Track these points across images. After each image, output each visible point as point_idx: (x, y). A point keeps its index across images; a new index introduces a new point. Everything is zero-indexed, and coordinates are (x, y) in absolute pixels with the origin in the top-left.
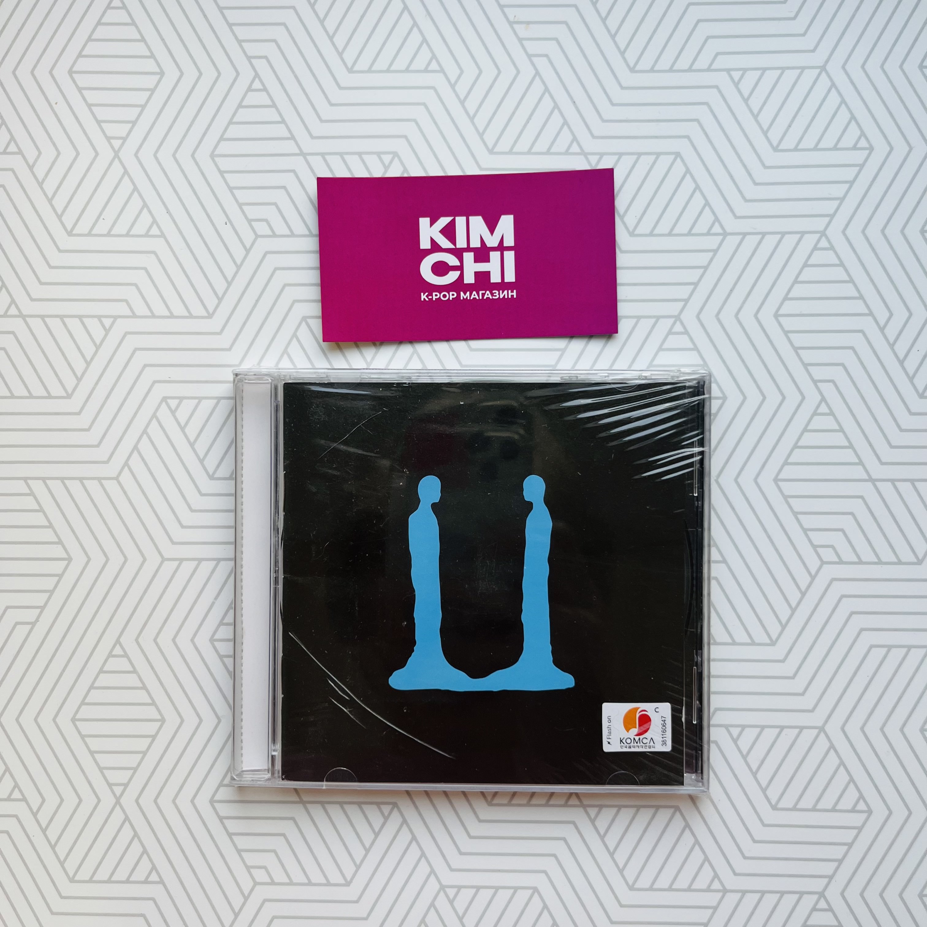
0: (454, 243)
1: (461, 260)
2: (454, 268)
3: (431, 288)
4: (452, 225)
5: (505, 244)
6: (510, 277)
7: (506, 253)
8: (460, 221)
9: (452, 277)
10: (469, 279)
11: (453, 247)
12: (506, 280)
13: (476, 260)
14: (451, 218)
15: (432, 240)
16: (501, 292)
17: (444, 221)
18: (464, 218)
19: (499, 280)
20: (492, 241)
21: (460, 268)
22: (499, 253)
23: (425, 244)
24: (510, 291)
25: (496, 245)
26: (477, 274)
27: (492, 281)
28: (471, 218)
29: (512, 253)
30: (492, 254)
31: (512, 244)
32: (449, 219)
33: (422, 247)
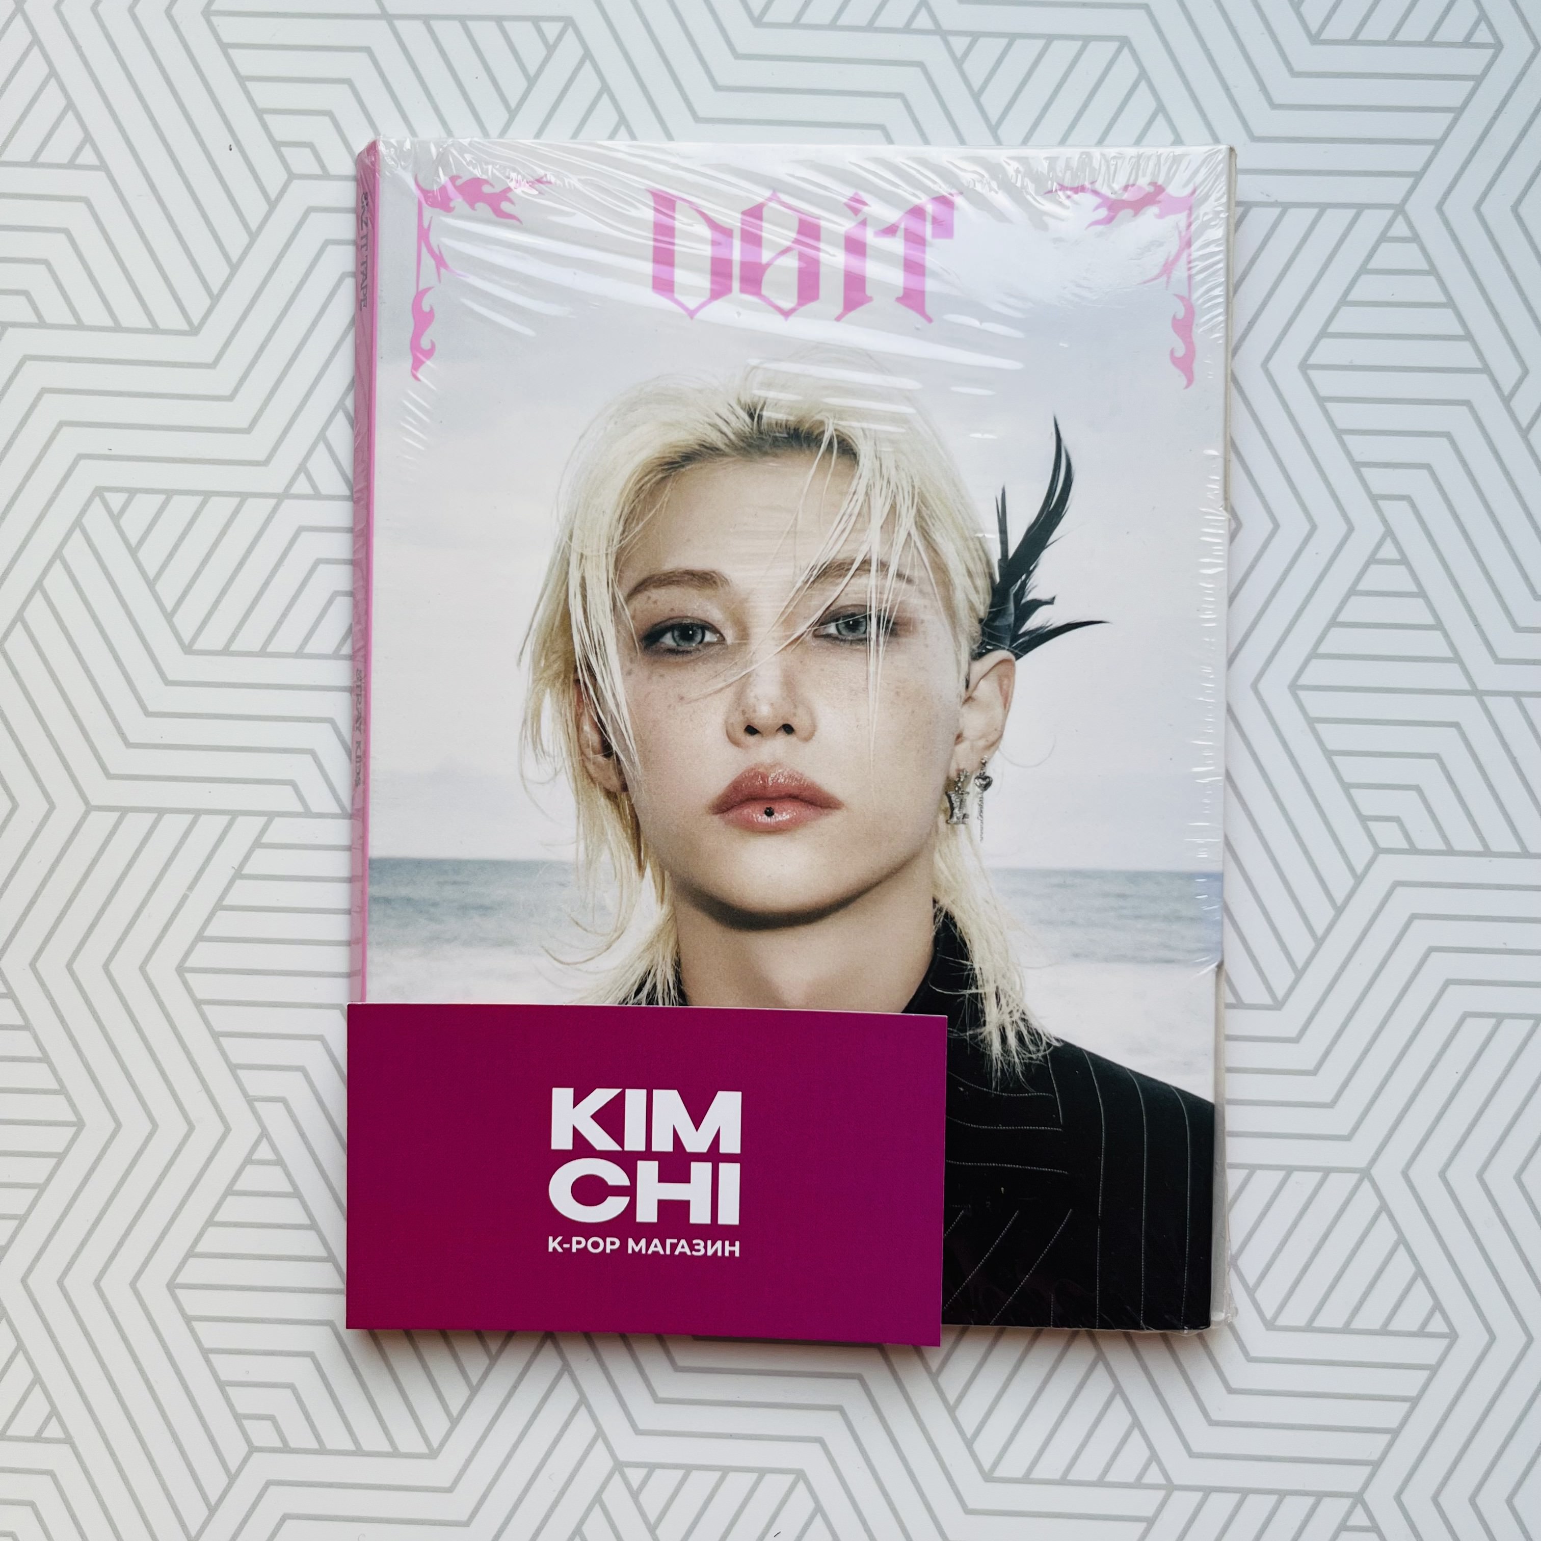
0: (620, 1142)
1: (632, 1175)
2: (618, 1191)
3: (569, 1228)
4: (618, 1105)
5: (724, 1149)
6: (730, 1215)
7: (723, 1166)
8: (635, 1099)
9: (613, 1207)
10: (647, 1213)
11: (619, 1149)
12: (721, 1221)
13: (663, 1178)
14: (614, 1092)
15: (576, 1132)
16: (709, 1243)
17: (601, 1097)
18: (643, 1092)
19: (707, 1220)
20: (698, 1142)
21: (630, 1191)
22: (708, 1166)
23: (561, 1140)
24: (727, 1243)
25: (703, 1148)
26: (663, 1205)
27: (694, 1220)
28: (656, 1093)
29: (736, 1168)
30: (695, 1166)
31: (737, 1150)
32: (613, 1093)
33: (555, 1145)
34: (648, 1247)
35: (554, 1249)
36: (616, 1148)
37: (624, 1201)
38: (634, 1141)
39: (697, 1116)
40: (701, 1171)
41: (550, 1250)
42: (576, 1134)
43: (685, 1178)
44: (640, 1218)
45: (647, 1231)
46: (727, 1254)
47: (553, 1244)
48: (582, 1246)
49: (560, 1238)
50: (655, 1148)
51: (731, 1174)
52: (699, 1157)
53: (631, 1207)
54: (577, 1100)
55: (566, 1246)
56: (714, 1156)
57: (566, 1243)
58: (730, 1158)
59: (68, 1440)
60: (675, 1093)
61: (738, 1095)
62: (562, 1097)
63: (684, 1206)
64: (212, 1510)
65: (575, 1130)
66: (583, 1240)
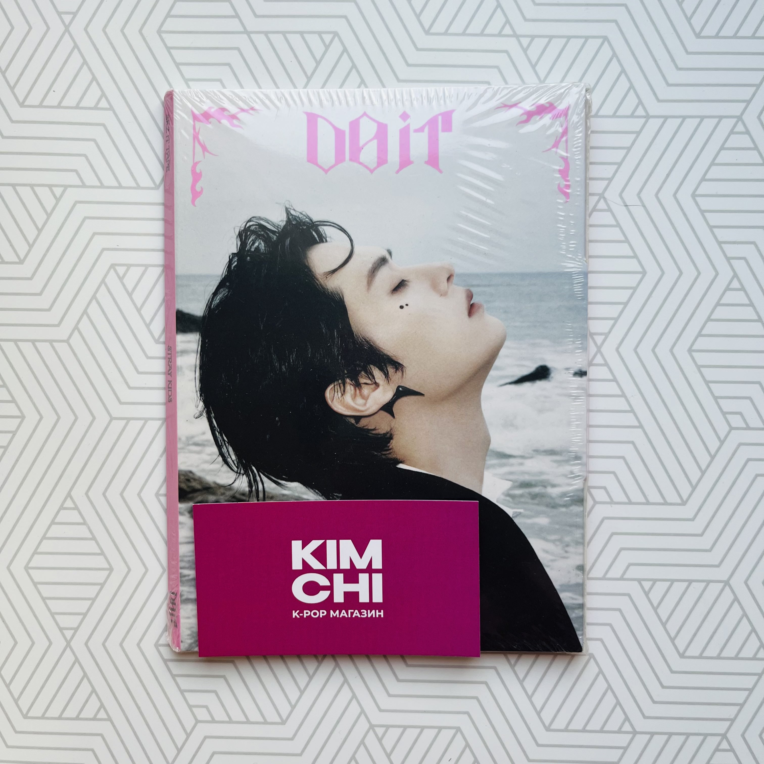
0: (324, 564)
1: (331, 580)
2: (325, 588)
3: (303, 606)
4: (323, 548)
5: (374, 567)
6: (378, 598)
7: (374, 575)
8: (331, 544)
9: (323, 596)
10: (339, 598)
11: (324, 568)
12: (374, 601)
13: (346, 582)
14: (323, 541)
15: (303, 561)
16: (369, 611)
17: (314, 544)
18: (335, 541)
19: (368, 601)
20: (361, 564)
21: (330, 588)
22: (367, 575)
23: (297, 565)
24: (377, 611)
25: (364, 567)
26: (346, 594)
27: (361, 601)
28: (341, 541)
29: (380, 575)
30: (361, 575)
31: (380, 567)
32: (321, 542)
33: (294, 568)
34: (340, 615)
35: (296, 616)
36: (322, 567)
37: (328, 593)
38: (331, 564)
39: (361, 552)
40: (364, 578)
41: (294, 617)
42: (304, 562)
43: (357, 581)
44: (335, 601)
45: (339, 607)
46: (377, 616)
47: (295, 614)
48: (309, 614)
49: (298, 611)
50: (341, 567)
51: (378, 579)
52: (363, 571)
53: (331, 596)
54: (304, 546)
55: (301, 615)
56: (370, 570)
57: (301, 613)
58: (377, 571)
59: (109, 719)
60: (350, 542)
61: (380, 541)
62: (296, 545)
63: (356, 595)
64: (179, 750)
65: (303, 560)
66: (309, 612)
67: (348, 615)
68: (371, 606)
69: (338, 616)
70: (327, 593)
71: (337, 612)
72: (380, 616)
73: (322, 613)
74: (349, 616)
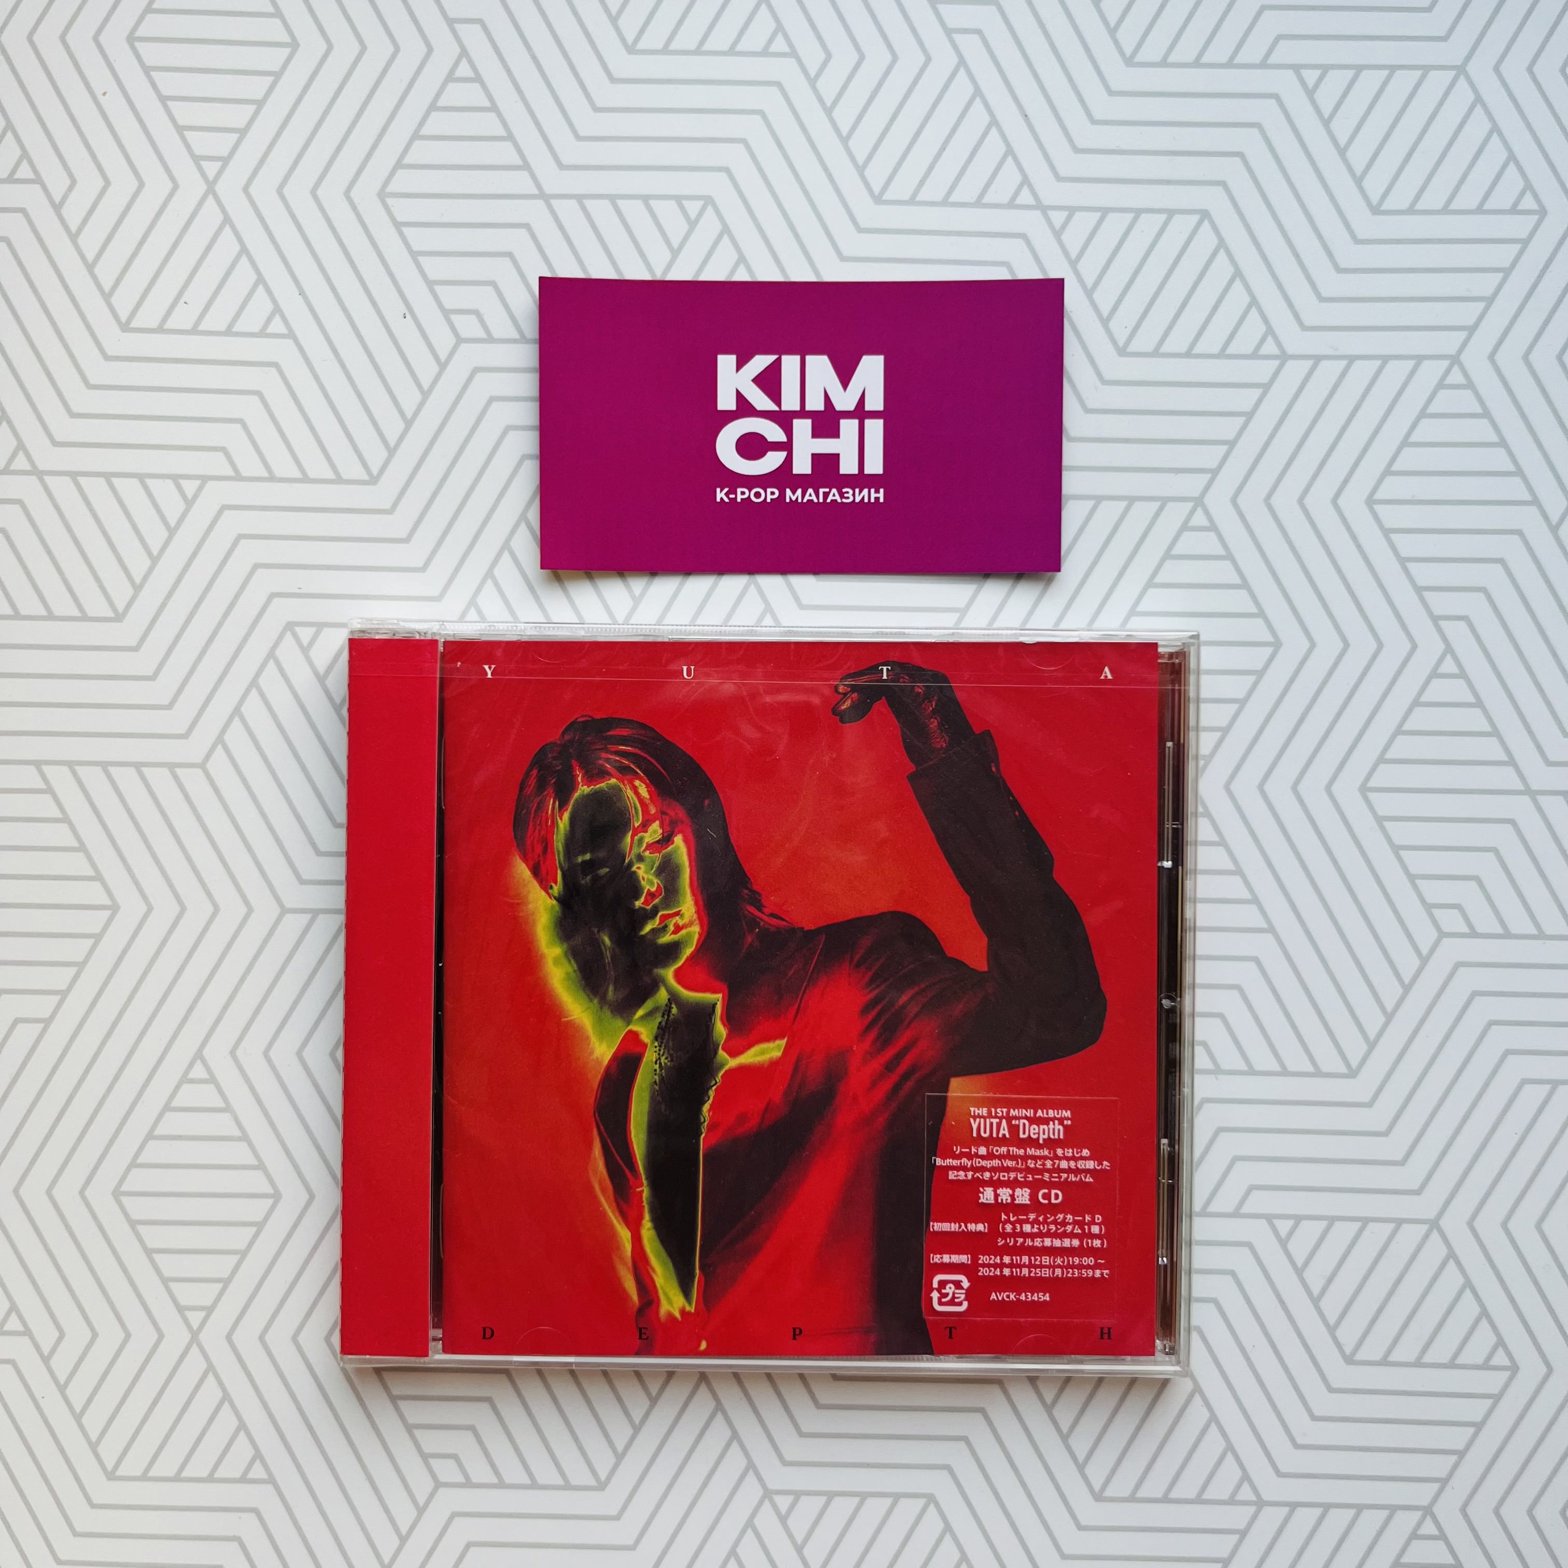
0: (778, 401)
1: (789, 431)
2: (777, 446)
3: (736, 480)
4: (774, 371)
5: (868, 407)
6: (875, 465)
7: (868, 423)
8: (790, 363)
9: (772, 461)
10: (802, 466)
11: (776, 408)
12: (867, 471)
13: (816, 433)
14: (773, 357)
15: (739, 395)
16: (857, 490)
17: (760, 362)
18: (797, 358)
19: (855, 471)
20: (845, 401)
21: (787, 446)
22: (855, 422)
23: (726, 402)
24: (873, 490)
25: (851, 407)
26: (816, 458)
27: (843, 471)
28: (809, 358)
29: (880, 423)
30: (843, 423)
31: (880, 407)
32: (771, 358)
33: (720, 407)
34: (803, 496)
35: (722, 499)
36: (774, 408)
37: (783, 455)
38: (790, 402)
39: (845, 378)
40: (849, 427)
41: (718, 500)
42: (740, 397)
43: (835, 433)
44: (796, 471)
45: (802, 482)
46: (873, 500)
47: (720, 495)
48: (746, 496)
49: (726, 490)
50: (808, 407)
51: (875, 429)
52: (847, 415)
53: (789, 461)
54: (740, 365)
55: (732, 496)
56: (860, 413)
57: (732, 494)
58: (874, 415)
60: (823, 358)
61: (881, 359)
62: (726, 362)
63: (834, 459)
65: (738, 392)
66: (746, 491)
67: (818, 497)
68: (861, 480)
69: (800, 500)
70: (780, 456)
71: (799, 492)
72: (877, 499)
73: (771, 494)
74: (821, 500)
